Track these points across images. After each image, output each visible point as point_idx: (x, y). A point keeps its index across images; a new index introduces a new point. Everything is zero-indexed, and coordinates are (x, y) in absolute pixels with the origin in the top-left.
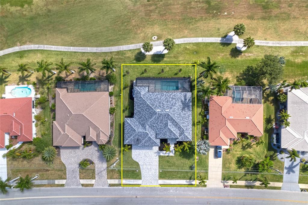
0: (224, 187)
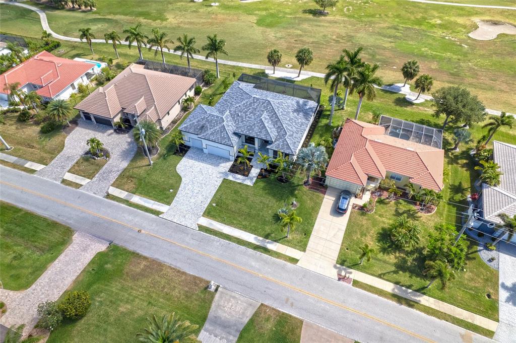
0: (339, 279)
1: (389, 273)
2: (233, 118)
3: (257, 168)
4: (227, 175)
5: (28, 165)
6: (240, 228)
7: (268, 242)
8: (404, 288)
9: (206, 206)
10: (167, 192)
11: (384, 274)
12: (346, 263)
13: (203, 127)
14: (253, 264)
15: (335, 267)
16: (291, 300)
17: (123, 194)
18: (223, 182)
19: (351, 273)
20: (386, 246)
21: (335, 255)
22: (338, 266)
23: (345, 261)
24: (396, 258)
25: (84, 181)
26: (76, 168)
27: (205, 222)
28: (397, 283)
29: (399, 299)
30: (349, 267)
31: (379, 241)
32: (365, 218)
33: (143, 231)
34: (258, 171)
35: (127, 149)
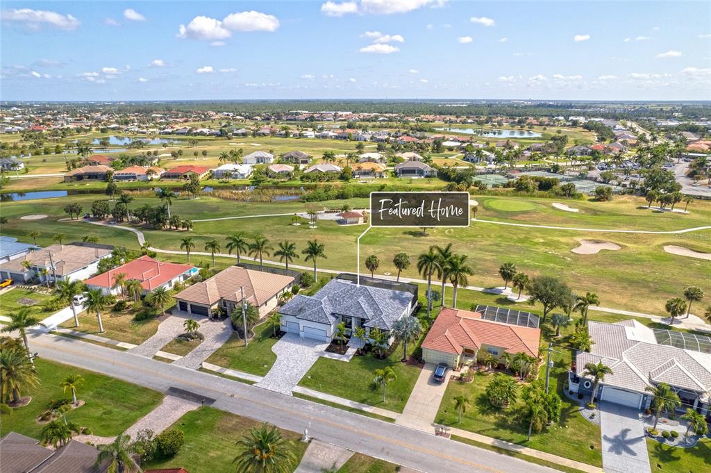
0: (437, 434)
1: (489, 430)
2: (331, 303)
3: (353, 348)
4: (323, 354)
5: (120, 345)
6: (336, 395)
7: (364, 406)
8: (504, 442)
9: (301, 377)
10: (262, 368)
11: (483, 431)
12: (443, 422)
13: (301, 310)
14: (349, 422)
15: (433, 425)
16: (386, 450)
17: (216, 368)
18: (319, 359)
19: (449, 430)
20: (485, 409)
21: (433, 416)
22: (436, 424)
23: (442, 421)
24: (496, 418)
25: (177, 358)
26: (169, 347)
27: (299, 389)
28: (497, 438)
29: (499, 450)
30: (447, 425)
31: (478, 405)
32: (463, 386)
33: (235, 396)
34: (355, 350)
35: (222, 334)
